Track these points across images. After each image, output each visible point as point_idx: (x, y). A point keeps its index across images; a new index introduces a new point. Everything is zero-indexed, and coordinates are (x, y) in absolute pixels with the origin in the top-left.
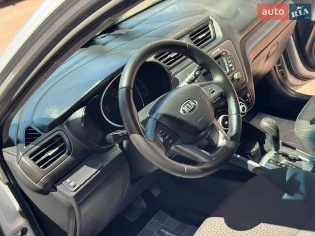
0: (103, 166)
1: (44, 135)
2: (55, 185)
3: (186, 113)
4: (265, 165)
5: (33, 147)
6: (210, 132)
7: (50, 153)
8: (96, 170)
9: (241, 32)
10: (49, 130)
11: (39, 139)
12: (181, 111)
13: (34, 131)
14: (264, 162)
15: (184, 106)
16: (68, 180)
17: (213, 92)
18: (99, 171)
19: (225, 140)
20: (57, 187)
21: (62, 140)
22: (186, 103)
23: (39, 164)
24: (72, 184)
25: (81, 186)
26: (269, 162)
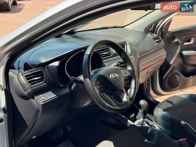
0: (59, 95)
1: (34, 69)
2: (34, 96)
4: (137, 124)
5: (28, 73)
7: (36, 79)
9: (140, 54)
10: (37, 68)
11: (31, 70)
12: (110, 77)
13: (29, 66)
14: (136, 123)
15: (112, 75)
16: (41, 96)
17: (126, 74)
18: (57, 97)
20: (35, 97)
21: (43, 75)
23: (30, 82)
24: (43, 98)
25: (47, 100)
26: (139, 123)
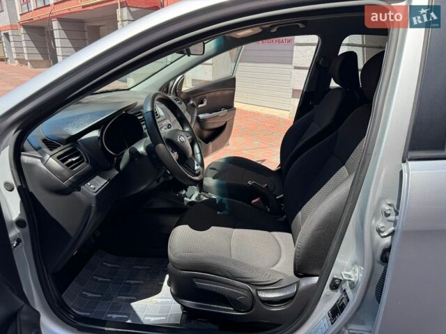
0: (110, 179)
2: (79, 185)
7: (73, 159)
8: (106, 181)
11: (60, 148)
12: (178, 140)
13: (52, 142)
16: (89, 184)
18: (109, 182)
20: (81, 187)
21: (79, 153)
23: (67, 165)
24: (92, 186)
25: (98, 190)
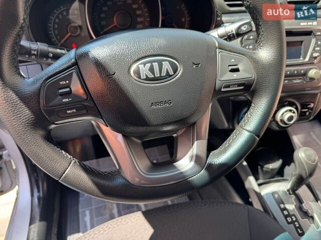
3: (139, 77)
4: (267, 194)
6: (183, 133)
14: (267, 190)
15: (145, 63)
19: (193, 163)
22: (155, 61)
26: (273, 194)
